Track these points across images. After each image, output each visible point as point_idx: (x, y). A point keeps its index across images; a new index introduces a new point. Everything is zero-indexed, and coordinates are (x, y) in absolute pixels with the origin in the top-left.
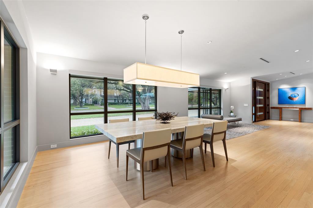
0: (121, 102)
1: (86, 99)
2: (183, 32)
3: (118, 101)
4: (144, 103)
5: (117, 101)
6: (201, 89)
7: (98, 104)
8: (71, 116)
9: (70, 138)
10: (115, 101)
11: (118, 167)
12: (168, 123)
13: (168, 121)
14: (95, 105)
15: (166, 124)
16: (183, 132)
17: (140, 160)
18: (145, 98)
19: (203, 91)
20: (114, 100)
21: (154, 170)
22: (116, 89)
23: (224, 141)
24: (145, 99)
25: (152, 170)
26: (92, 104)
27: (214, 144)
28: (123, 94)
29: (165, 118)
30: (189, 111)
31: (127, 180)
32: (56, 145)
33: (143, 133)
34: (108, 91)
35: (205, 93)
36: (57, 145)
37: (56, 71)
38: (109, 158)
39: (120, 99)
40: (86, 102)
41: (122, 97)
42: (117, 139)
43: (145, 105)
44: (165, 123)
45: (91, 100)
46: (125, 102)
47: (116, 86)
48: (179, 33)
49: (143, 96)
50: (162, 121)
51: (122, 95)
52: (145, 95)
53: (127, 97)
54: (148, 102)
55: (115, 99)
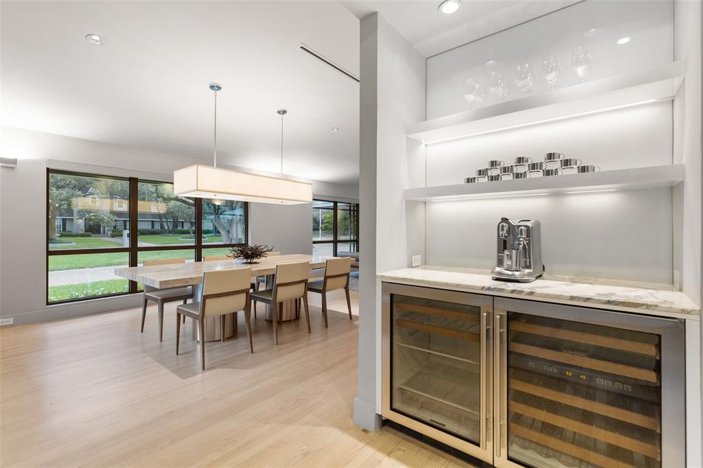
0: (171, 228)
1: (64, 221)
2: (284, 112)
3: (162, 227)
4: (229, 232)
5: (157, 227)
6: (338, 204)
7: (104, 233)
8: (49, 257)
9: (48, 304)
10: (153, 227)
11: (161, 341)
12: (256, 263)
13: (255, 260)
14: (92, 235)
15: (252, 265)
16: (274, 275)
17: (198, 314)
18: (232, 220)
19: (350, 208)
20: (150, 223)
21: (228, 338)
22: (155, 195)
23: (347, 288)
24: (231, 222)
25: (224, 339)
26: (83, 232)
27: (328, 294)
28: (176, 209)
29: (249, 253)
30: (314, 245)
31: (177, 354)
32: (12, 318)
33: (203, 275)
34: (140, 203)
35: (354, 210)
36: (14, 319)
37: (15, 162)
38: (142, 331)
39: (167, 222)
40: (64, 229)
41: (173, 217)
42: (161, 283)
43: (231, 236)
44: (250, 263)
45: (81, 222)
46: (180, 228)
47: (156, 189)
48: (279, 112)
49: (228, 216)
50: (245, 261)
51: (172, 212)
52: (232, 212)
53: (185, 216)
54: (237, 227)
55: (153, 222)
